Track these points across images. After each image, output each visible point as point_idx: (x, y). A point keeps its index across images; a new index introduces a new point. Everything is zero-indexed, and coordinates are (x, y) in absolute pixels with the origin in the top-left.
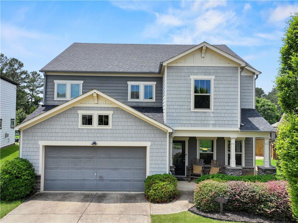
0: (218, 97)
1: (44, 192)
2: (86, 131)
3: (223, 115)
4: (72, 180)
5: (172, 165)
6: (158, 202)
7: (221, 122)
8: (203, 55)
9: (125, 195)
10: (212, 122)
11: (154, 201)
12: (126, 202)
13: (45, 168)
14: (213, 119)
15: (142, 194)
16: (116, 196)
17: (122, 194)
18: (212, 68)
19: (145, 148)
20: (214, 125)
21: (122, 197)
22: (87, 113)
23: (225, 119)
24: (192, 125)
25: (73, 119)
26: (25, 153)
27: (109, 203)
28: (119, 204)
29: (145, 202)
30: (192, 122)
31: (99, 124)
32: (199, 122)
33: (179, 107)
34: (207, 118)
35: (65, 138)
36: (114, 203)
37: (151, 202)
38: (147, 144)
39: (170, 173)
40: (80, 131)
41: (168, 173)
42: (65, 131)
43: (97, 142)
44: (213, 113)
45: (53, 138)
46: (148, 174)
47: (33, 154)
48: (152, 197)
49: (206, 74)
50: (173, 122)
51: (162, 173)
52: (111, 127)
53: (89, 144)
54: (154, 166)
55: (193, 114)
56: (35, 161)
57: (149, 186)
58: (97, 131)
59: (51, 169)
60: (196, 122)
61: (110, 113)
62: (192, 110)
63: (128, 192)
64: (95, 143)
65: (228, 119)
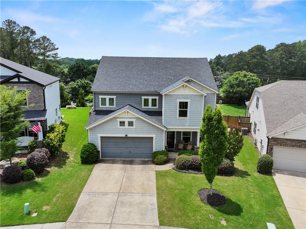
0: (192, 111)
1: (101, 159)
2: (122, 129)
3: (194, 120)
4: (115, 153)
5: (166, 146)
6: (159, 165)
7: (192, 124)
8: (184, 88)
9: (143, 161)
10: (188, 124)
11: (157, 164)
12: (144, 165)
13: (101, 147)
14: (188, 122)
15: (151, 160)
16: (138, 161)
17: (141, 160)
18: (189, 95)
19: (152, 138)
20: (189, 126)
21: (141, 161)
22: (122, 120)
23: (195, 122)
24: (177, 126)
25: (115, 123)
26: (91, 140)
27: (135, 165)
28: (140, 166)
29: (153, 164)
30: (177, 124)
31: (129, 126)
32: (181, 124)
33: (171, 116)
34: (185, 122)
35: (111, 133)
36: (138, 165)
37: (156, 164)
38: (154, 136)
39: (165, 150)
40: (119, 129)
41: (164, 150)
42: (111, 129)
43: (128, 135)
44: (189, 119)
45: (105, 133)
46: (154, 150)
47: (96, 140)
48: (156, 162)
49: (185, 98)
50: (167, 124)
51: (161, 150)
52: (135, 128)
53: (124, 136)
54: (157, 147)
55: (178, 120)
56: (96, 144)
57: (155, 157)
58: (127, 129)
59: (104, 147)
60: (179, 124)
61: (134, 120)
62: (177, 118)
63: (144, 159)
64: (126, 135)
65: (197, 122)
